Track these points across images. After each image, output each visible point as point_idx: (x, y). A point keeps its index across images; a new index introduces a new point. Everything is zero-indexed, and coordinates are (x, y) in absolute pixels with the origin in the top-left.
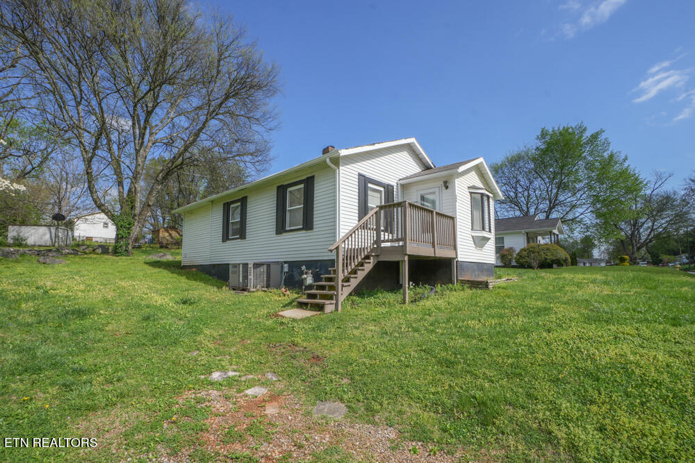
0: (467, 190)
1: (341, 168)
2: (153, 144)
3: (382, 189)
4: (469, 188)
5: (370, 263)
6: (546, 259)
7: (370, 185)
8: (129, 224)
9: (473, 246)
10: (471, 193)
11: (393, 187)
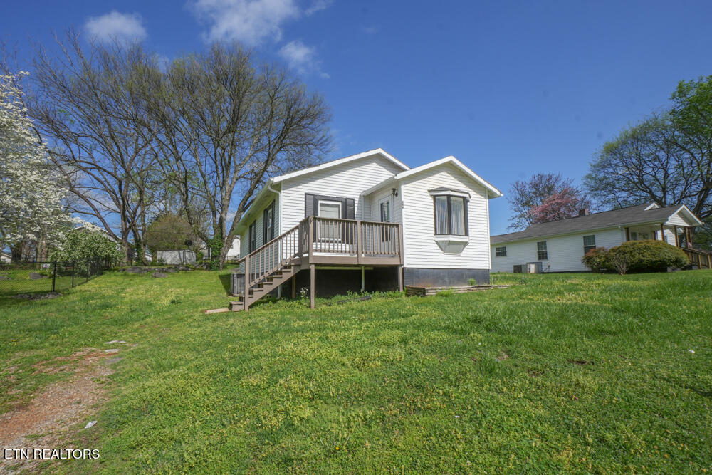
0: (428, 194)
1: (282, 191)
2: (237, 180)
3: (340, 204)
4: (429, 191)
5: (290, 271)
6: (642, 261)
7: (320, 202)
8: (220, 245)
9: (440, 251)
10: (434, 197)
11: (353, 200)
